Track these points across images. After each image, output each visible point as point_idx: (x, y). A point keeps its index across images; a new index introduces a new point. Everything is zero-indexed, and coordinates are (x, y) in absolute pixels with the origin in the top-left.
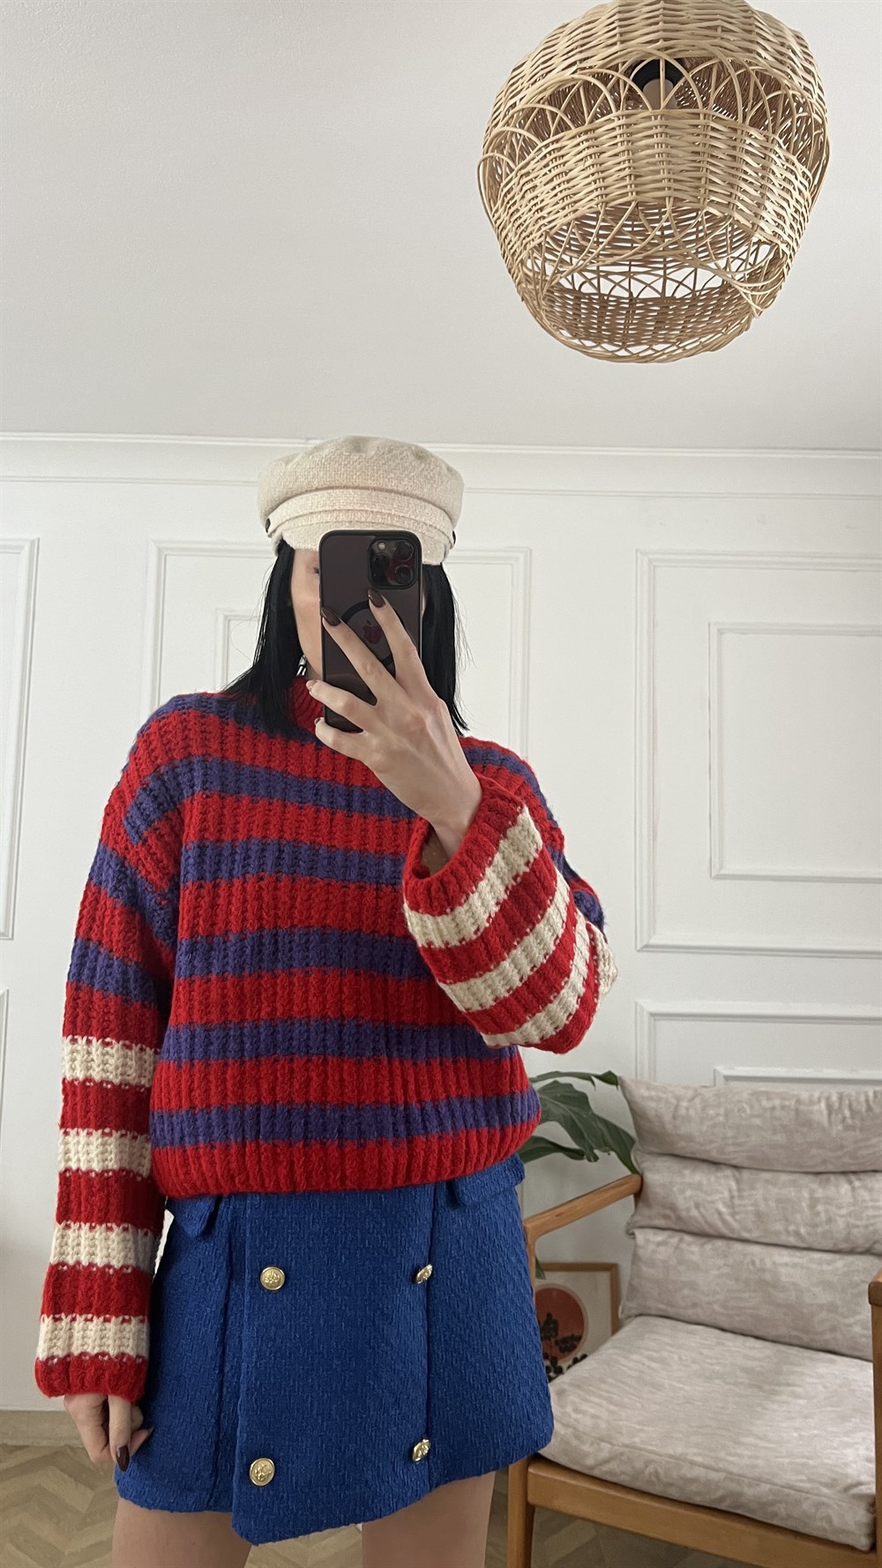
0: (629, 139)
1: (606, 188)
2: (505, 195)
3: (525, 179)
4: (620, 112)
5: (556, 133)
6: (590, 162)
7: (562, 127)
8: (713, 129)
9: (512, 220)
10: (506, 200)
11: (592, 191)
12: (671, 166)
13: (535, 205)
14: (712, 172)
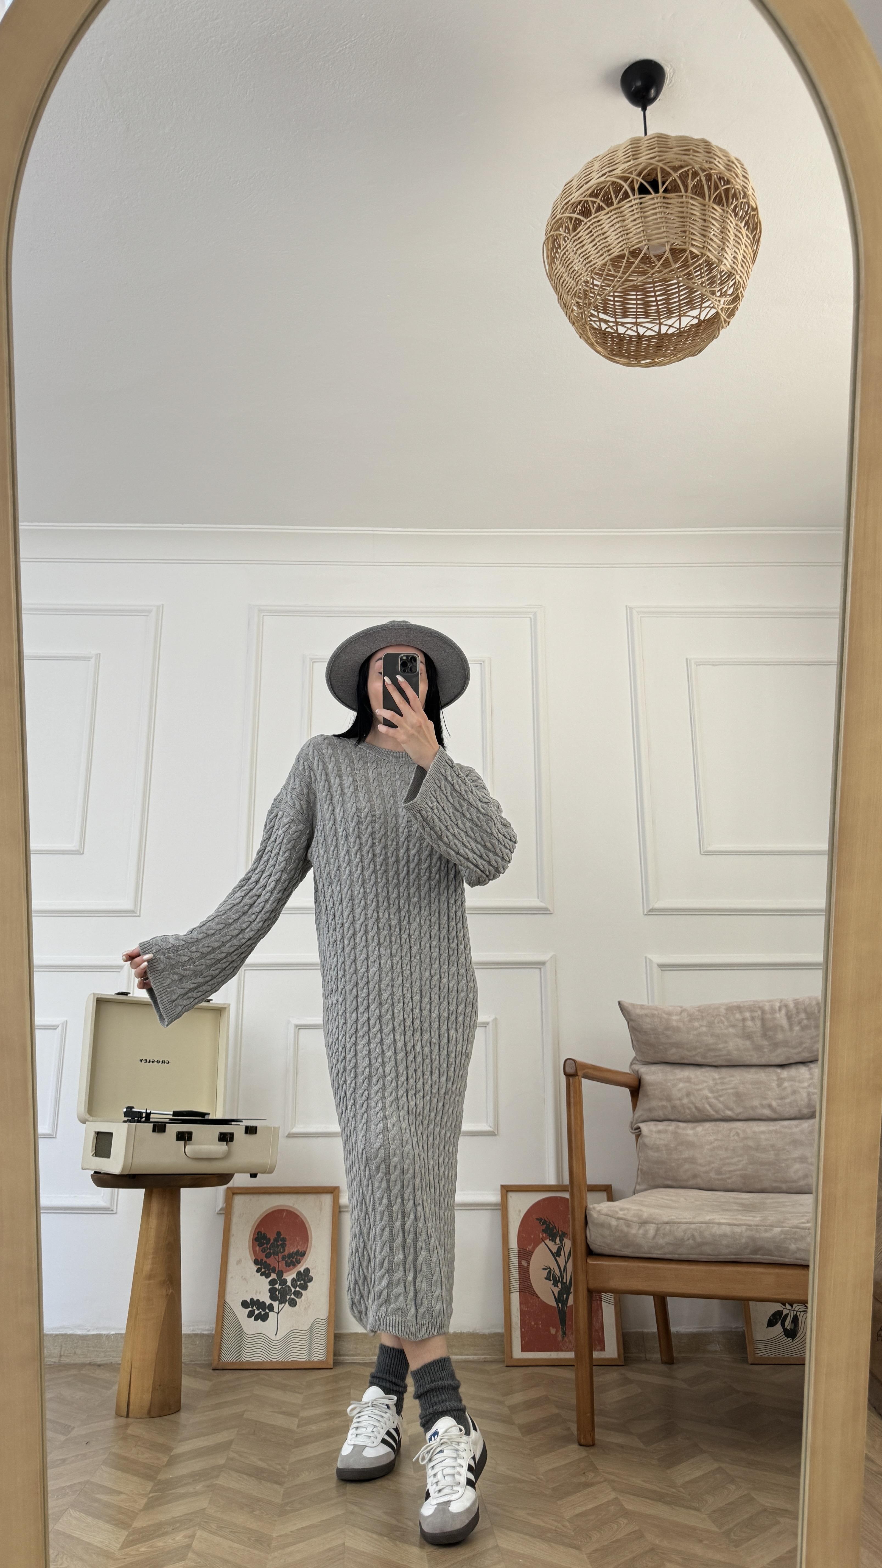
0: (642, 210)
1: (628, 239)
2: (563, 256)
3: (576, 243)
4: (635, 197)
5: (596, 213)
6: (618, 225)
7: (600, 209)
8: (693, 205)
9: (568, 269)
10: (563, 259)
11: (620, 242)
12: (667, 225)
13: (583, 256)
14: (693, 228)
